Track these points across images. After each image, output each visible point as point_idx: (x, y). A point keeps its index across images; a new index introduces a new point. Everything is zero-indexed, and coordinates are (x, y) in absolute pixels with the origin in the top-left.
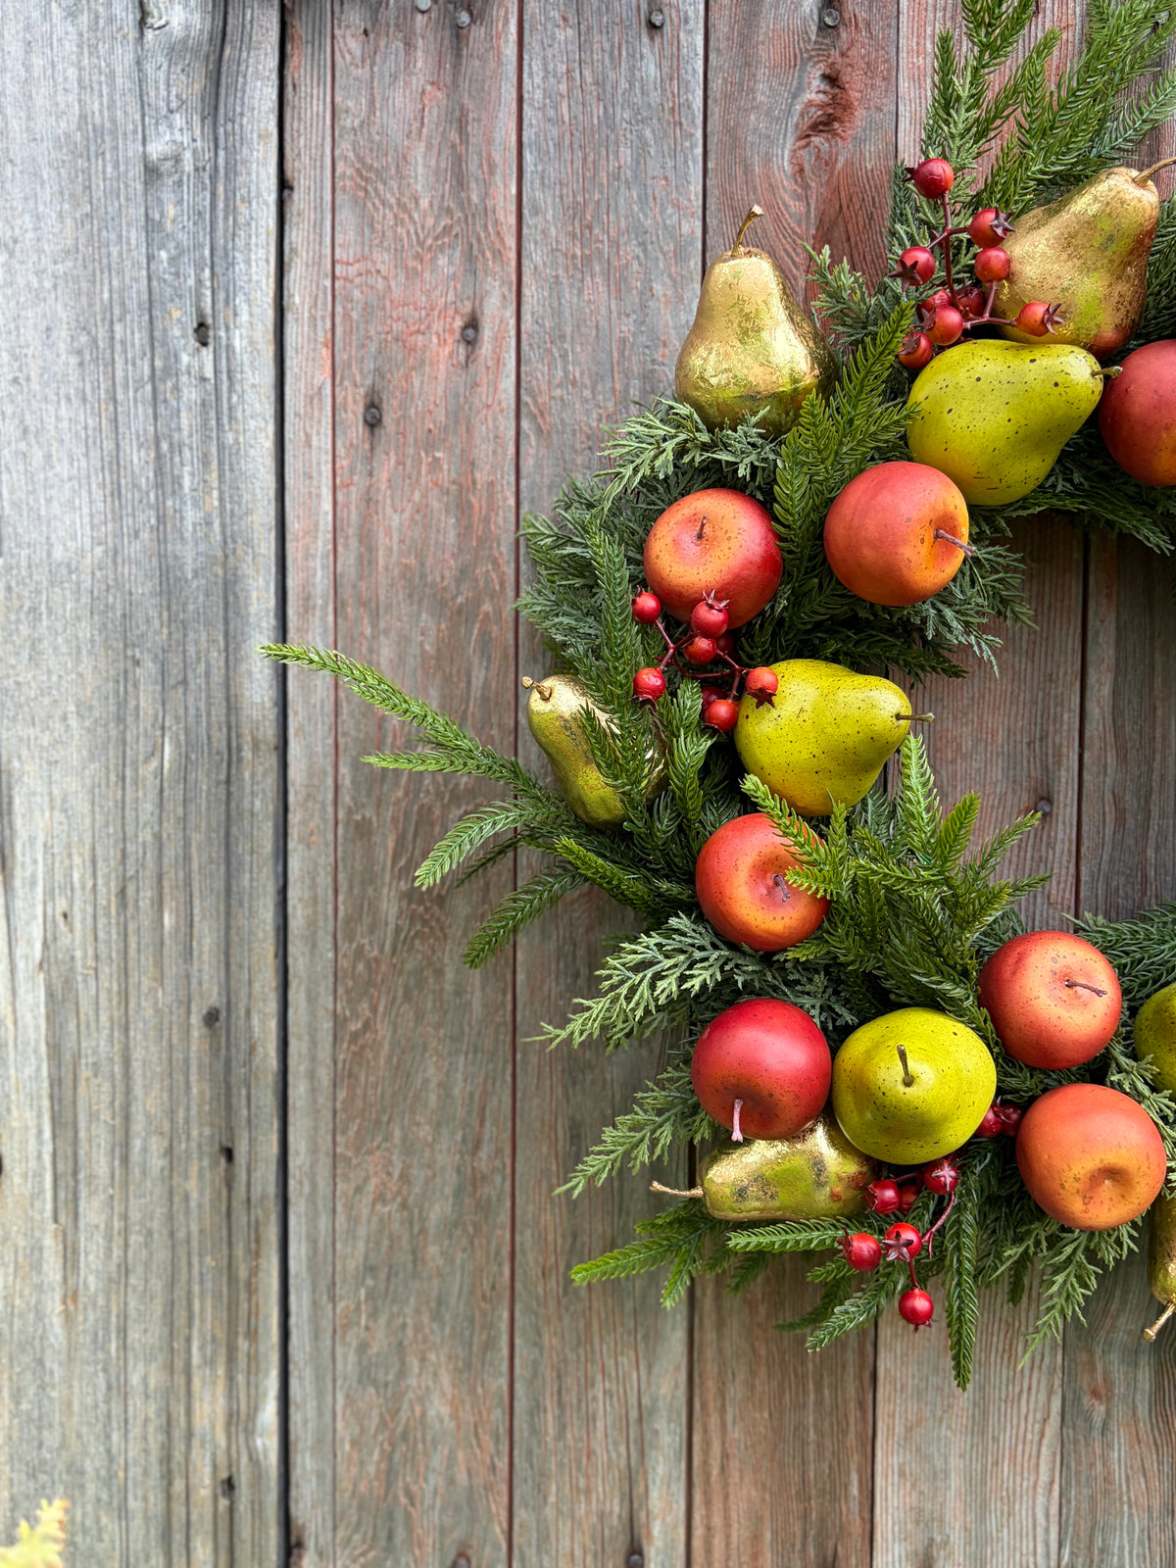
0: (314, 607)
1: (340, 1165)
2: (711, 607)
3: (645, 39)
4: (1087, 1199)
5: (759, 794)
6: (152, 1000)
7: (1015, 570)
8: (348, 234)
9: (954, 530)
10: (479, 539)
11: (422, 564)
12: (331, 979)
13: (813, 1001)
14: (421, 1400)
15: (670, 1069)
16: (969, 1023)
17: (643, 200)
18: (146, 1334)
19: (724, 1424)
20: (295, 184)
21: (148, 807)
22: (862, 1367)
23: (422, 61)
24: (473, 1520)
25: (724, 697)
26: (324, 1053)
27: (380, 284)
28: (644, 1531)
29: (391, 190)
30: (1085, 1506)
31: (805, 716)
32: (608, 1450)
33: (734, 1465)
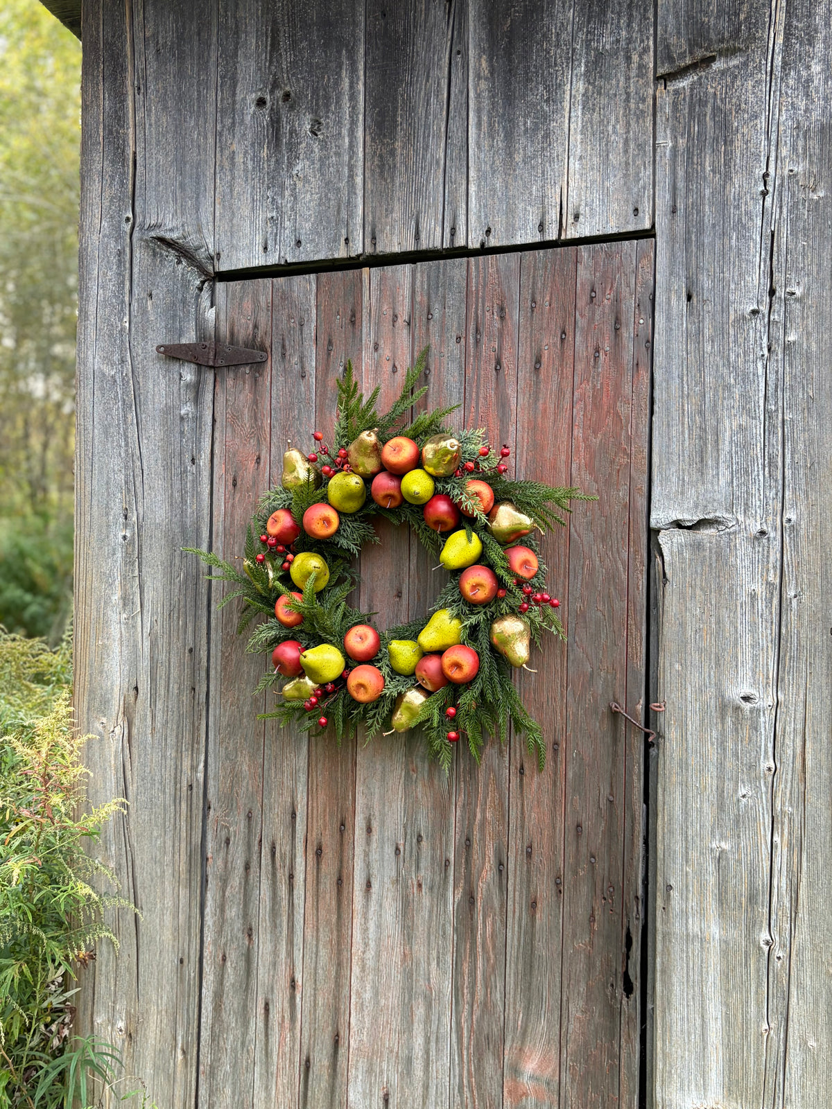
1: (222, 695)
2: (271, 539)
3: (301, 380)
4: (358, 693)
6: (177, 644)
8: (229, 434)
9: (331, 520)
11: (246, 524)
12: (220, 641)
14: (241, 765)
16: (335, 647)
18: (171, 740)
19: (317, 776)
20: (217, 420)
21: (177, 591)
22: (352, 760)
23: (247, 387)
24: (253, 801)
25: (287, 562)
26: (219, 662)
27: (237, 447)
28: (296, 807)
29: (240, 422)
30: (411, 805)
32: (288, 783)
33: (320, 788)
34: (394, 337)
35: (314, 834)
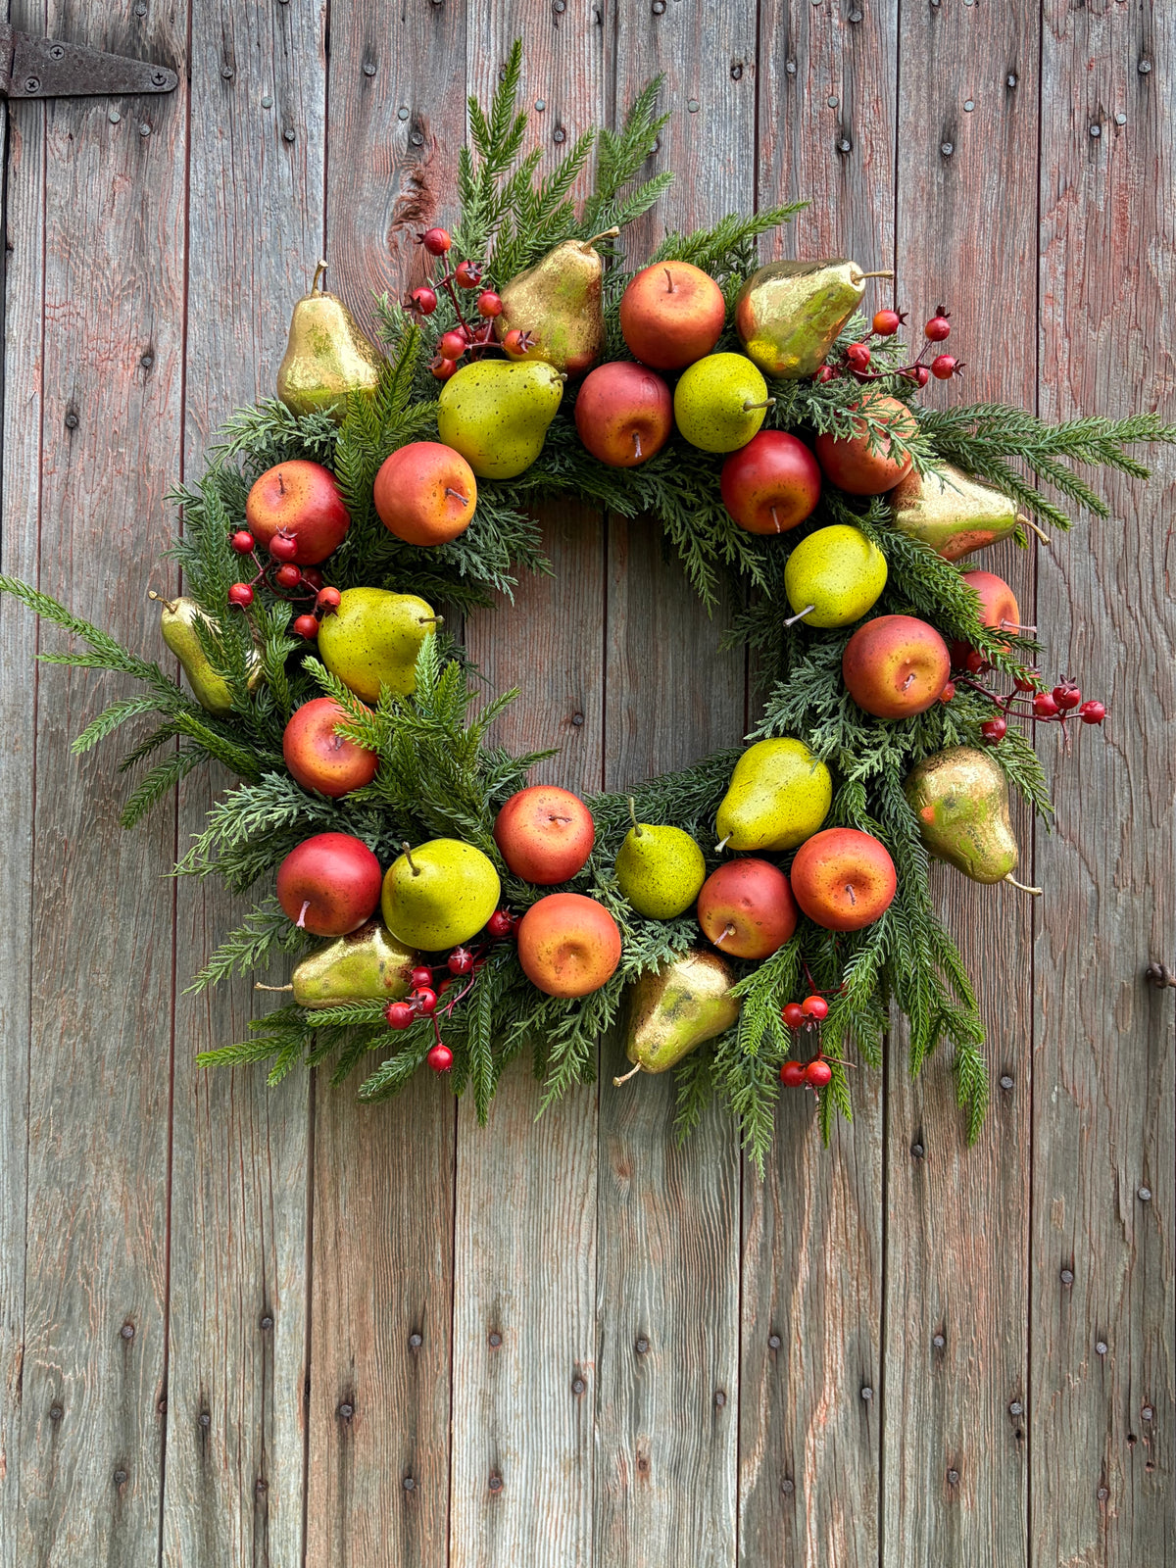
0: (23, 565)
1: (35, 1006)
2: (282, 537)
3: (281, 149)
4: (559, 969)
5: (316, 670)
7: (535, 533)
8: (56, 284)
9: (461, 490)
10: (151, 514)
11: (108, 533)
12: (29, 859)
13: (371, 836)
14: (97, 1197)
15: (270, 895)
16: (479, 846)
17: (280, 265)
19: (337, 1207)
20: (15, 247)
22: (445, 1157)
23: (114, 159)
24: (137, 1294)
25: (309, 613)
27: (80, 324)
28: (274, 1298)
29: (89, 253)
30: (615, 1262)
31: (360, 622)
32: (246, 1233)
33: (345, 1240)
34: (556, 52)
35: (331, 1363)
